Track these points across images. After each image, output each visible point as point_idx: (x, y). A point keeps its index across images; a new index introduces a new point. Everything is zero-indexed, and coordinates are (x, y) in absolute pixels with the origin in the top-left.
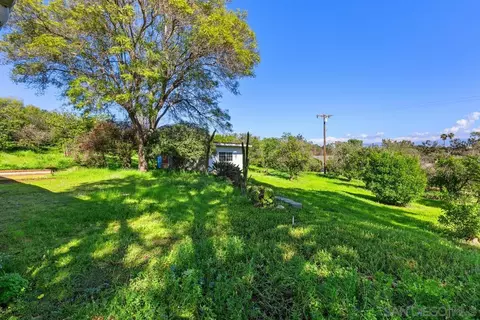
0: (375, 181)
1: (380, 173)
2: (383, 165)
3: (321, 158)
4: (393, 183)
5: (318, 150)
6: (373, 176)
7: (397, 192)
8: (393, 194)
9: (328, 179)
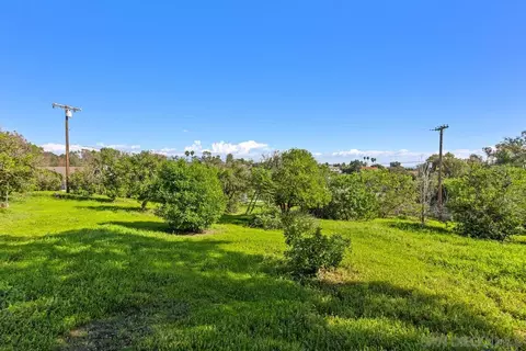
0: (170, 202)
1: (178, 190)
2: (182, 177)
3: (61, 170)
4: (196, 203)
5: (54, 159)
6: (167, 195)
7: (200, 216)
8: (196, 219)
9: (75, 203)
